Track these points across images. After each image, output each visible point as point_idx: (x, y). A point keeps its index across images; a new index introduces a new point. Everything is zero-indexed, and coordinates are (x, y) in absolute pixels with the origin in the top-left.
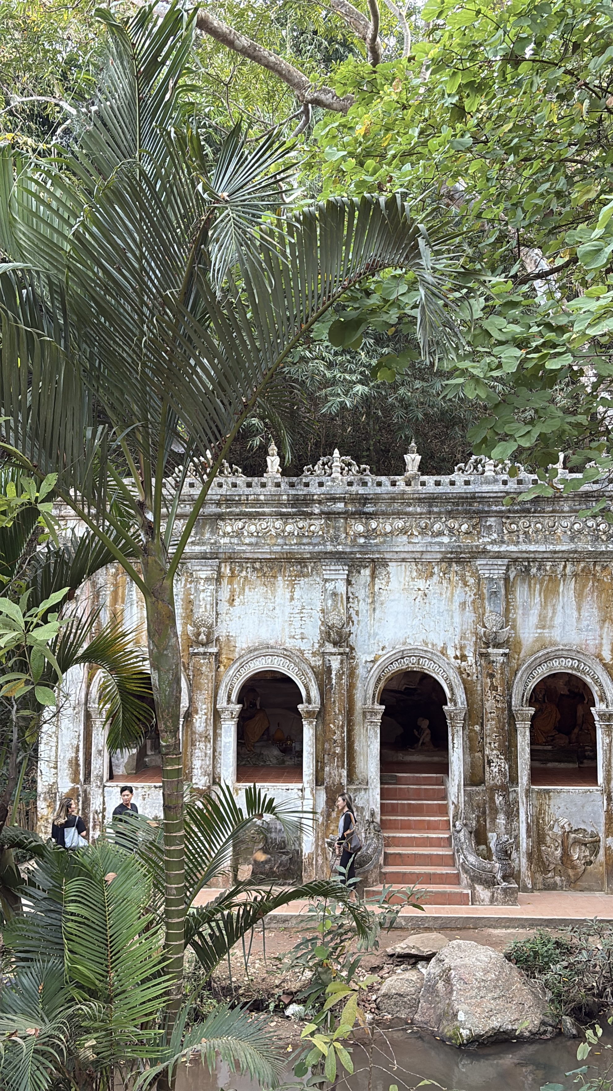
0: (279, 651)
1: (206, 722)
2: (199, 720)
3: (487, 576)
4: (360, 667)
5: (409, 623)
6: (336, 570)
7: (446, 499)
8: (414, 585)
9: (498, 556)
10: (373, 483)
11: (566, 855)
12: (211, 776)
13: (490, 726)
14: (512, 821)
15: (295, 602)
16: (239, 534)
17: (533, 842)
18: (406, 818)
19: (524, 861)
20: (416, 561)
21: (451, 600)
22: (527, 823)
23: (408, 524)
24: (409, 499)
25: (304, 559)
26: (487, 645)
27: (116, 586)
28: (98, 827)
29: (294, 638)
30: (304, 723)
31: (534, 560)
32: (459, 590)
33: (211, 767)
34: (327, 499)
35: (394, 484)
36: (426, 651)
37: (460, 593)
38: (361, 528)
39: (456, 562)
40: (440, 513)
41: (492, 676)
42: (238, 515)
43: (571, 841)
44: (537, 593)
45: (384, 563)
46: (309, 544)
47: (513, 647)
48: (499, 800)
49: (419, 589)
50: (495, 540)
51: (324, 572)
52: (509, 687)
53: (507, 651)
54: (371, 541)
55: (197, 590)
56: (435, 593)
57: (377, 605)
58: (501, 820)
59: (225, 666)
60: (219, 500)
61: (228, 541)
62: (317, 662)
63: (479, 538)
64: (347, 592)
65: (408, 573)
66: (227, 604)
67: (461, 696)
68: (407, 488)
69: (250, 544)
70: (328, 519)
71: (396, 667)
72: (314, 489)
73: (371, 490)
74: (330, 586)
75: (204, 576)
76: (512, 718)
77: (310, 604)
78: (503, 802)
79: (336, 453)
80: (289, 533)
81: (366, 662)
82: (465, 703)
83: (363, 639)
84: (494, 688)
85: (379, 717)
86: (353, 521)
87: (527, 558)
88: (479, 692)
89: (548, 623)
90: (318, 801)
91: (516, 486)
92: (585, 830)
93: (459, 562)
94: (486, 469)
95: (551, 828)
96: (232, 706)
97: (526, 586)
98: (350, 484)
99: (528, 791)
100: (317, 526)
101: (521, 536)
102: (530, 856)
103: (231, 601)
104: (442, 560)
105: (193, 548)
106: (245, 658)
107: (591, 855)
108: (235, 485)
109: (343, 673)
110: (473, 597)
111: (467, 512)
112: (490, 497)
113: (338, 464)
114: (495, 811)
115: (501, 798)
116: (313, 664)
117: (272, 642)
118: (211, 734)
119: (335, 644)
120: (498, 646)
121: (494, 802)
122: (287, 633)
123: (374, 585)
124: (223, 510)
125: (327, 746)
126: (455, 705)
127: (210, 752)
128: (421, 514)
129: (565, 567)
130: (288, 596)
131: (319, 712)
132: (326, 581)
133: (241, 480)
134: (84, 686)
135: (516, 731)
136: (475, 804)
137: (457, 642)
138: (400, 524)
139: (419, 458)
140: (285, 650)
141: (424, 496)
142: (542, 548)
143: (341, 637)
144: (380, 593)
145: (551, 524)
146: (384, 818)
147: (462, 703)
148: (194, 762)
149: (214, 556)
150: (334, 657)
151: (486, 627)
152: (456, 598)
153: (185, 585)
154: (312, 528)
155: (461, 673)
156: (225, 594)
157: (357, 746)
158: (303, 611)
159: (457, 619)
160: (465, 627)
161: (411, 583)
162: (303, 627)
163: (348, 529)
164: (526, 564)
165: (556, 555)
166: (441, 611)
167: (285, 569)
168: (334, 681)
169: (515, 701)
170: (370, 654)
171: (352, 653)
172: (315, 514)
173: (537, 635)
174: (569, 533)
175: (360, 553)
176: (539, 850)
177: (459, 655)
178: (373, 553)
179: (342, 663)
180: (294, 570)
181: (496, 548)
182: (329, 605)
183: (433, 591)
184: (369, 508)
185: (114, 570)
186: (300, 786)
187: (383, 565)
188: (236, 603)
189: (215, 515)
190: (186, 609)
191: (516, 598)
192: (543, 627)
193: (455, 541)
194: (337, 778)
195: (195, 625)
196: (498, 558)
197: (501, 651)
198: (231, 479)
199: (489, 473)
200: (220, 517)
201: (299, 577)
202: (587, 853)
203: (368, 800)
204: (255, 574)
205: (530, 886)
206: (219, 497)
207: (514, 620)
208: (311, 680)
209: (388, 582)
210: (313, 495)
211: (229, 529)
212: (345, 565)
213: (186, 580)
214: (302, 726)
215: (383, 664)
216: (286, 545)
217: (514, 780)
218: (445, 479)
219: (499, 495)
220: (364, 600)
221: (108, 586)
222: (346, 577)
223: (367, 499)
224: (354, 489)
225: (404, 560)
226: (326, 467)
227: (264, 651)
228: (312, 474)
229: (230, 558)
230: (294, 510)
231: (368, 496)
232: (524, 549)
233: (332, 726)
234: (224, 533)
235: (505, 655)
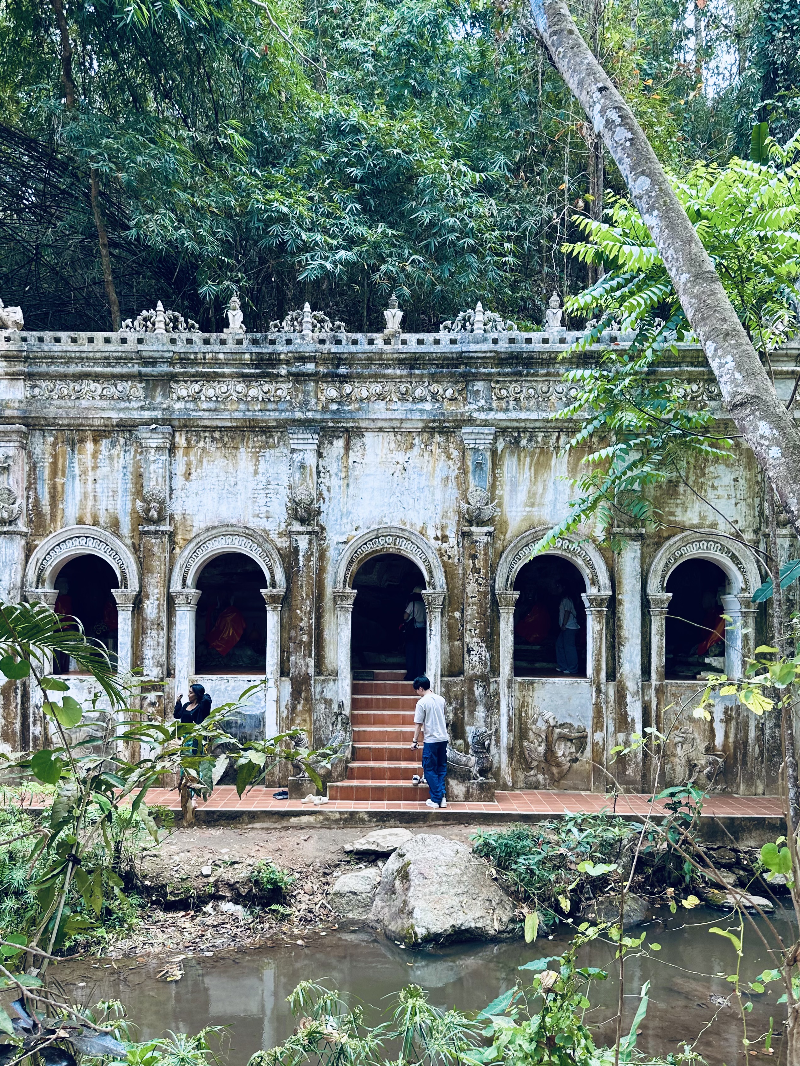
0: (241, 530)
1: (159, 608)
2: (150, 606)
3: (472, 446)
4: (332, 549)
5: (386, 500)
6: (304, 439)
7: (429, 360)
8: (392, 458)
9: (486, 423)
10: (348, 341)
11: (550, 751)
12: (165, 667)
13: (471, 611)
14: (492, 714)
15: (260, 477)
16: (195, 398)
17: (514, 736)
18: (379, 713)
19: (504, 758)
20: (395, 431)
21: (432, 475)
22: (509, 716)
23: (386, 389)
24: (388, 360)
25: (269, 427)
26: (470, 523)
27: (55, 457)
28: (39, 723)
29: (258, 516)
30: (268, 608)
31: (525, 430)
32: (441, 464)
33: (164, 658)
34: (295, 358)
35: (371, 342)
36: (403, 530)
37: (443, 467)
38: (333, 393)
39: (440, 433)
40: (422, 376)
41: (474, 557)
42: (194, 376)
43: (555, 736)
44: (527, 466)
45: (359, 432)
46: (274, 410)
47: (498, 527)
48: (478, 691)
49: (398, 463)
50: (482, 407)
51: (291, 441)
52: (493, 569)
53: (491, 529)
54: (345, 408)
55: (147, 461)
56: (415, 467)
57: (351, 480)
58: (480, 712)
59: (180, 548)
60: (171, 358)
61: (182, 407)
62: (283, 543)
63: (464, 405)
64: (318, 466)
65: (386, 445)
66: (182, 478)
67: (440, 578)
68: (387, 348)
69: (210, 410)
70: (297, 381)
71: (370, 548)
72: (281, 348)
73: (345, 349)
74: (297, 457)
75: (154, 445)
76: (495, 604)
77: (276, 479)
78: (482, 694)
79: (307, 306)
80: (253, 398)
81: (338, 543)
82: (445, 586)
83: (334, 518)
84: (477, 571)
85: (351, 602)
86: (325, 385)
87: (517, 428)
88: (461, 576)
89: (538, 500)
90: (282, 694)
91: (507, 346)
92: (571, 725)
93: (443, 431)
94: (475, 327)
95: (535, 722)
96: (186, 590)
97: (515, 459)
98: (322, 342)
99: (510, 683)
100: (284, 389)
101: (511, 403)
102: (511, 751)
103: (188, 475)
104: (423, 430)
105: (142, 413)
106: (202, 538)
107: (577, 752)
108: (189, 341)
109: (312, 554)
110: (457, 471)
111: (452, 375)
112: (478, 358)
113: (309, 319)
114: (474, 703)
115: (481, 689)
116: (279, 545)
117: (233, 521)
118: (165, 621)
119: (303, 521)
120: (481, 523)
121: (473, 694)
122: (250, 511)
123: (347, 458)
124: (178, 369)
125: (293, 633)
126: (434, 588)
127: (163, 641)
128: (401, 377)
129: (558, 438)
130: (251, 469)
131: (284, 597)
132: (293, 451)
133: (198, 336)
134: (20, 568)
135: (499, 618)
136: (452, 695)
137: (438, 521)
138: (377, 388)
139: (400, 314)
140: (247, 528)
141: (404, 356)
142: (534, 416)
143: (309, 514)
144: (354, 466)
145: (545, 389)
146: (356, 712)
147: (441, 586)
148: (145, 652)
149: (166, 422)
150: (302, 537)
151: (469, 504)
152: (438, 472)
153: (135, 457)
154: (279, 392)
155: (441, 555)
156: (180, 467)
157: (327, 634)
158: (269, 486)
159: (439, 495)
160: (447, 504)
161: (389, 456)
162: (268, 504)
163: (319, 394)
164: (516, 434)
165: (549, 425)
166: (421, 486)
167: (248, 439)
168: (301, 563)
169: (499, 584)
170: (342, 534)
171: (322, 533)
172: (282, 376)
173: (525, 514)
174: (564, 399)
175: (333, 420)
176: (521, 746)
177: (439, 536)
178: (347, 421)
179: (310, 542)
180: (258, 441)
181: (483, 416)
182: (297, 479)
183: (412, 465)
184: (343, 370)
185: (52, 439)
186: (263, 677)
187: (358, 436)
188: (193, 477)
189: (167, 374)
190: (136, 484)
191: (503, 472)
192: (532, 505)
193: (439, 408)
194: (304, 668)
195: (144, 500)
196: (485, 426)
197: (485, 529)
198: (186, 335)
199: (478, 332)
200: (173, 377)
201: (264, 448)
202: (573, 750)
203: (337, 692)
204: (214, 445)
205: (510, 784)
206: (171, 354)
207: (501, 497)
208: (275, 562)
209: (363, 455)
210: (280, 354)
211: (184, 393)
212: (314, 433)
213: (136, 451)
214: (265, 612)
215: (356, 544)
216: (249, 410)
217: (495, 670)
218: (429, 337)
219: (488, 355)
220: (336, 474)
221: (47, 456)
222: (315, 447)
223: (340, 359)
224: (326, 348)
225: (381, 430)
226: (295, 323)
227: (224, 529)
228: (279, 331)
229: (185, 426)
230: (258, 371)
231: (342, 356)
232: (514, 417)
233: (298, 611)
234: (179, 398)
235: (489, 534)
